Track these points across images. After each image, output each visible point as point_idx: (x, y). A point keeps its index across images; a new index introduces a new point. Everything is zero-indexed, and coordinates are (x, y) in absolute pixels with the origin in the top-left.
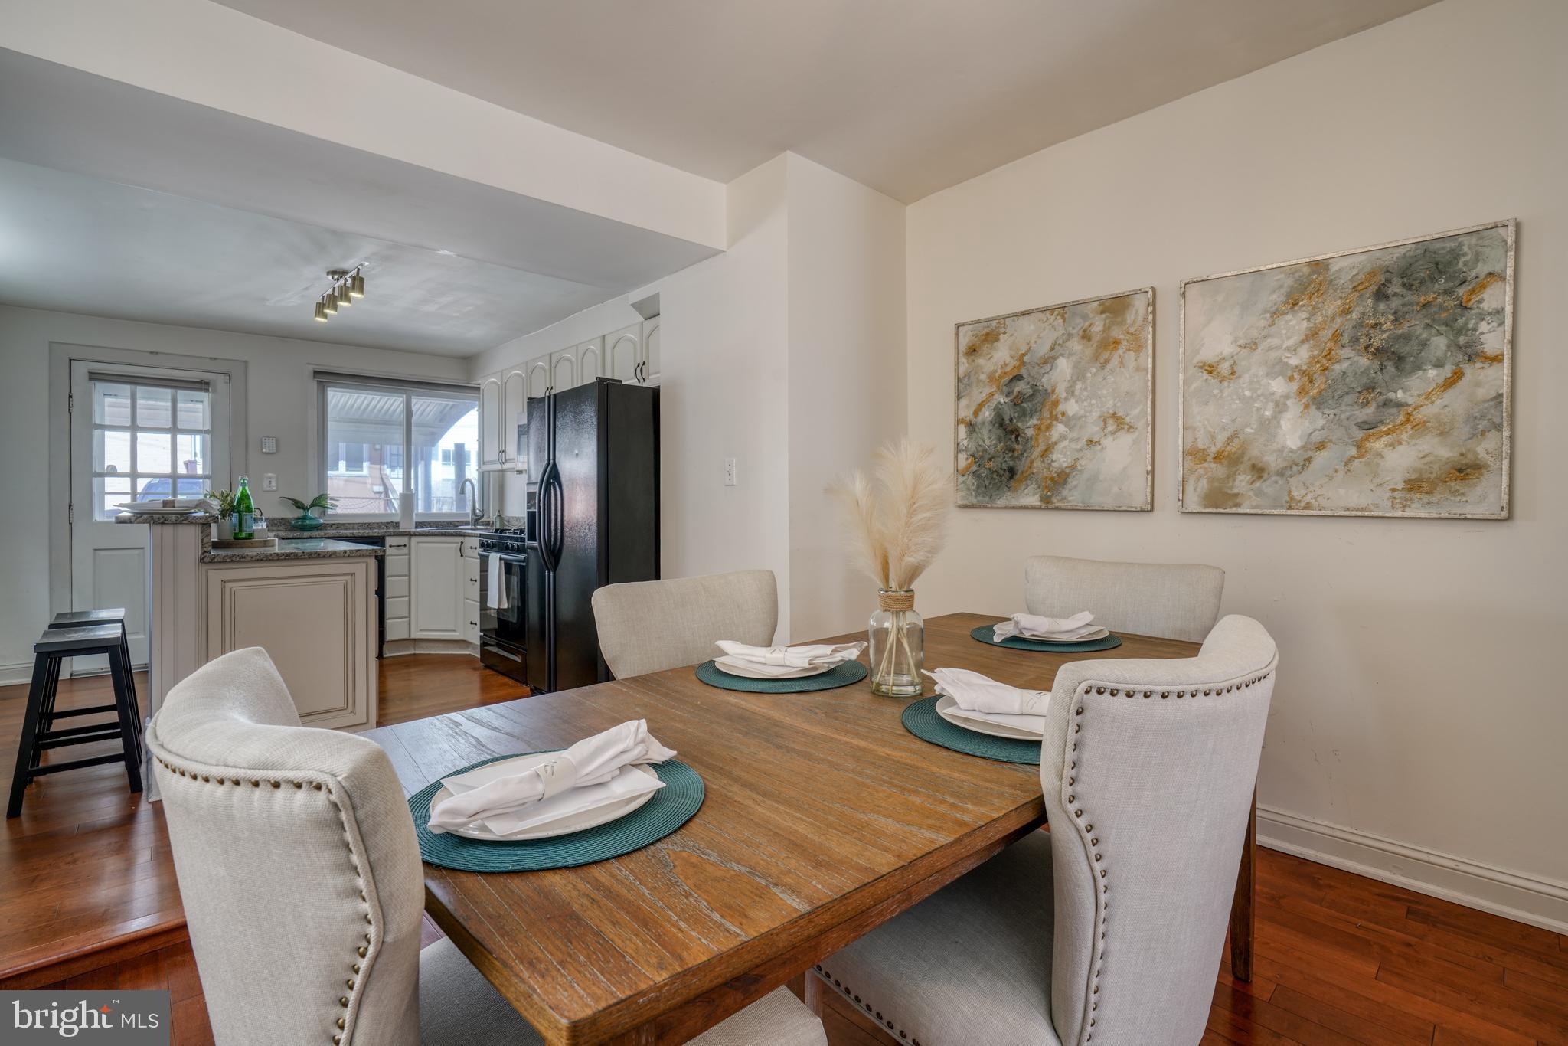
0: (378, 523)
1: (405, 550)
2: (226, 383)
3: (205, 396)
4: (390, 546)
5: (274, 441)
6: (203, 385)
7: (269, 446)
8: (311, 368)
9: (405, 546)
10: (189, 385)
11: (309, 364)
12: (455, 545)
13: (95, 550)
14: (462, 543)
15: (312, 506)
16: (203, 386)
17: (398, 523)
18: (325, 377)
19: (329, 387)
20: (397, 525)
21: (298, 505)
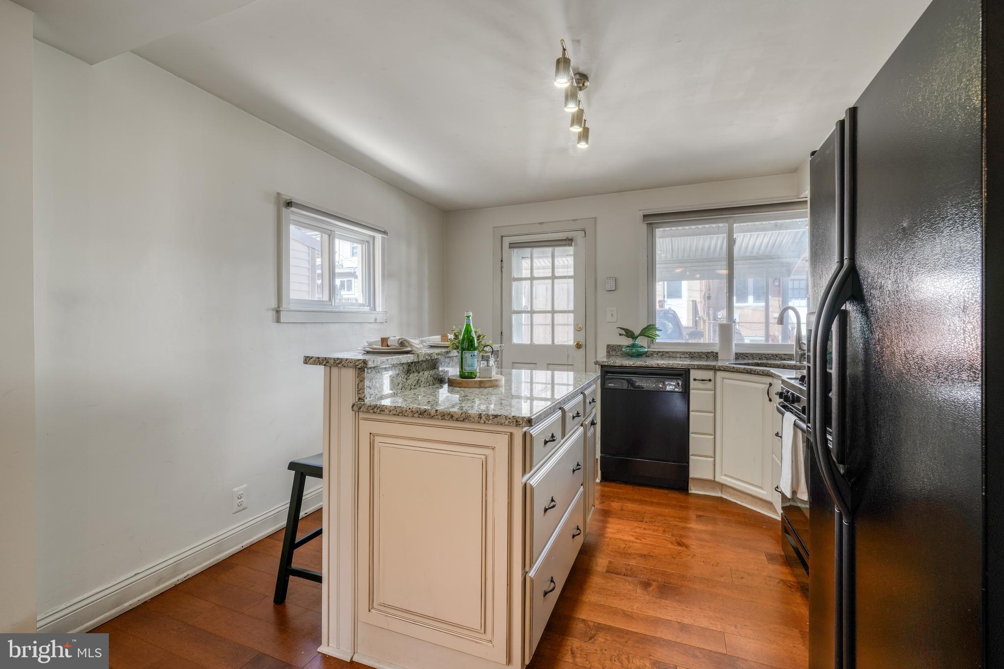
0: (698, 353)
1: (710, 385)
2: (583, 237)
3: (571, 250)
4: (695, 380)
5: (614, 280)
6: (569, 241)
7: (611, 285)
8: (641, 214)
9: (710, 380)
10: (564, 243)
11: (640, 210)
12: (764, 386)
13: (513, 363)
14: (771, 385)
15: (640, 335)
16: (567, 242)
17: (717, 353)
18: (653, 220)
19: (658, 228)
20: (715, 356)
21: (629, 334)
